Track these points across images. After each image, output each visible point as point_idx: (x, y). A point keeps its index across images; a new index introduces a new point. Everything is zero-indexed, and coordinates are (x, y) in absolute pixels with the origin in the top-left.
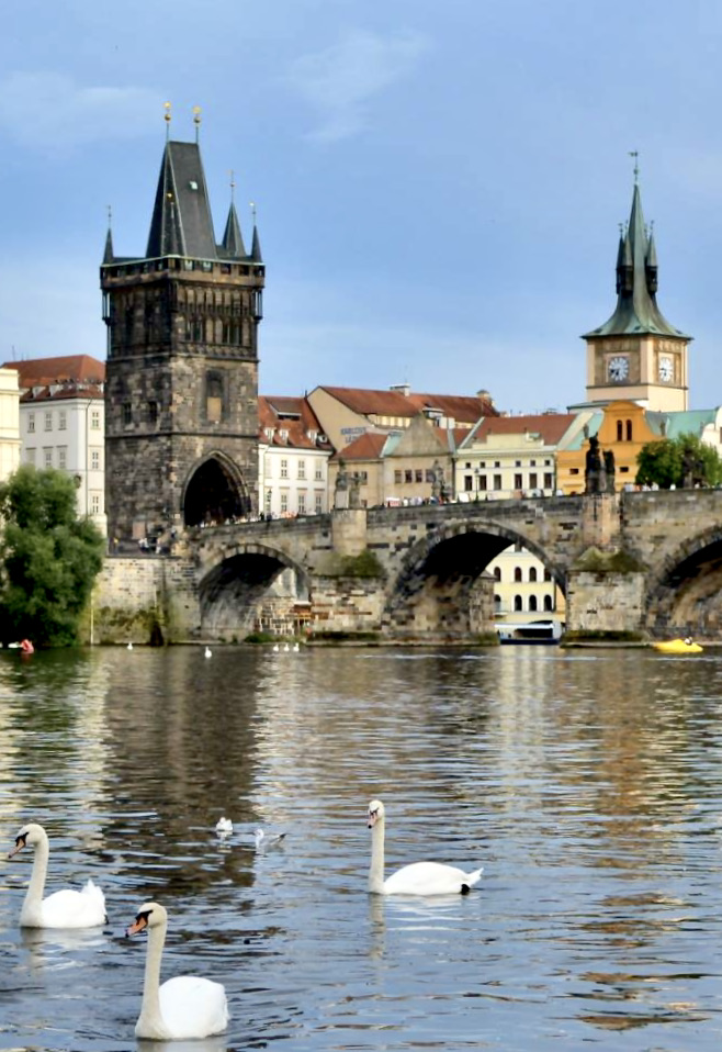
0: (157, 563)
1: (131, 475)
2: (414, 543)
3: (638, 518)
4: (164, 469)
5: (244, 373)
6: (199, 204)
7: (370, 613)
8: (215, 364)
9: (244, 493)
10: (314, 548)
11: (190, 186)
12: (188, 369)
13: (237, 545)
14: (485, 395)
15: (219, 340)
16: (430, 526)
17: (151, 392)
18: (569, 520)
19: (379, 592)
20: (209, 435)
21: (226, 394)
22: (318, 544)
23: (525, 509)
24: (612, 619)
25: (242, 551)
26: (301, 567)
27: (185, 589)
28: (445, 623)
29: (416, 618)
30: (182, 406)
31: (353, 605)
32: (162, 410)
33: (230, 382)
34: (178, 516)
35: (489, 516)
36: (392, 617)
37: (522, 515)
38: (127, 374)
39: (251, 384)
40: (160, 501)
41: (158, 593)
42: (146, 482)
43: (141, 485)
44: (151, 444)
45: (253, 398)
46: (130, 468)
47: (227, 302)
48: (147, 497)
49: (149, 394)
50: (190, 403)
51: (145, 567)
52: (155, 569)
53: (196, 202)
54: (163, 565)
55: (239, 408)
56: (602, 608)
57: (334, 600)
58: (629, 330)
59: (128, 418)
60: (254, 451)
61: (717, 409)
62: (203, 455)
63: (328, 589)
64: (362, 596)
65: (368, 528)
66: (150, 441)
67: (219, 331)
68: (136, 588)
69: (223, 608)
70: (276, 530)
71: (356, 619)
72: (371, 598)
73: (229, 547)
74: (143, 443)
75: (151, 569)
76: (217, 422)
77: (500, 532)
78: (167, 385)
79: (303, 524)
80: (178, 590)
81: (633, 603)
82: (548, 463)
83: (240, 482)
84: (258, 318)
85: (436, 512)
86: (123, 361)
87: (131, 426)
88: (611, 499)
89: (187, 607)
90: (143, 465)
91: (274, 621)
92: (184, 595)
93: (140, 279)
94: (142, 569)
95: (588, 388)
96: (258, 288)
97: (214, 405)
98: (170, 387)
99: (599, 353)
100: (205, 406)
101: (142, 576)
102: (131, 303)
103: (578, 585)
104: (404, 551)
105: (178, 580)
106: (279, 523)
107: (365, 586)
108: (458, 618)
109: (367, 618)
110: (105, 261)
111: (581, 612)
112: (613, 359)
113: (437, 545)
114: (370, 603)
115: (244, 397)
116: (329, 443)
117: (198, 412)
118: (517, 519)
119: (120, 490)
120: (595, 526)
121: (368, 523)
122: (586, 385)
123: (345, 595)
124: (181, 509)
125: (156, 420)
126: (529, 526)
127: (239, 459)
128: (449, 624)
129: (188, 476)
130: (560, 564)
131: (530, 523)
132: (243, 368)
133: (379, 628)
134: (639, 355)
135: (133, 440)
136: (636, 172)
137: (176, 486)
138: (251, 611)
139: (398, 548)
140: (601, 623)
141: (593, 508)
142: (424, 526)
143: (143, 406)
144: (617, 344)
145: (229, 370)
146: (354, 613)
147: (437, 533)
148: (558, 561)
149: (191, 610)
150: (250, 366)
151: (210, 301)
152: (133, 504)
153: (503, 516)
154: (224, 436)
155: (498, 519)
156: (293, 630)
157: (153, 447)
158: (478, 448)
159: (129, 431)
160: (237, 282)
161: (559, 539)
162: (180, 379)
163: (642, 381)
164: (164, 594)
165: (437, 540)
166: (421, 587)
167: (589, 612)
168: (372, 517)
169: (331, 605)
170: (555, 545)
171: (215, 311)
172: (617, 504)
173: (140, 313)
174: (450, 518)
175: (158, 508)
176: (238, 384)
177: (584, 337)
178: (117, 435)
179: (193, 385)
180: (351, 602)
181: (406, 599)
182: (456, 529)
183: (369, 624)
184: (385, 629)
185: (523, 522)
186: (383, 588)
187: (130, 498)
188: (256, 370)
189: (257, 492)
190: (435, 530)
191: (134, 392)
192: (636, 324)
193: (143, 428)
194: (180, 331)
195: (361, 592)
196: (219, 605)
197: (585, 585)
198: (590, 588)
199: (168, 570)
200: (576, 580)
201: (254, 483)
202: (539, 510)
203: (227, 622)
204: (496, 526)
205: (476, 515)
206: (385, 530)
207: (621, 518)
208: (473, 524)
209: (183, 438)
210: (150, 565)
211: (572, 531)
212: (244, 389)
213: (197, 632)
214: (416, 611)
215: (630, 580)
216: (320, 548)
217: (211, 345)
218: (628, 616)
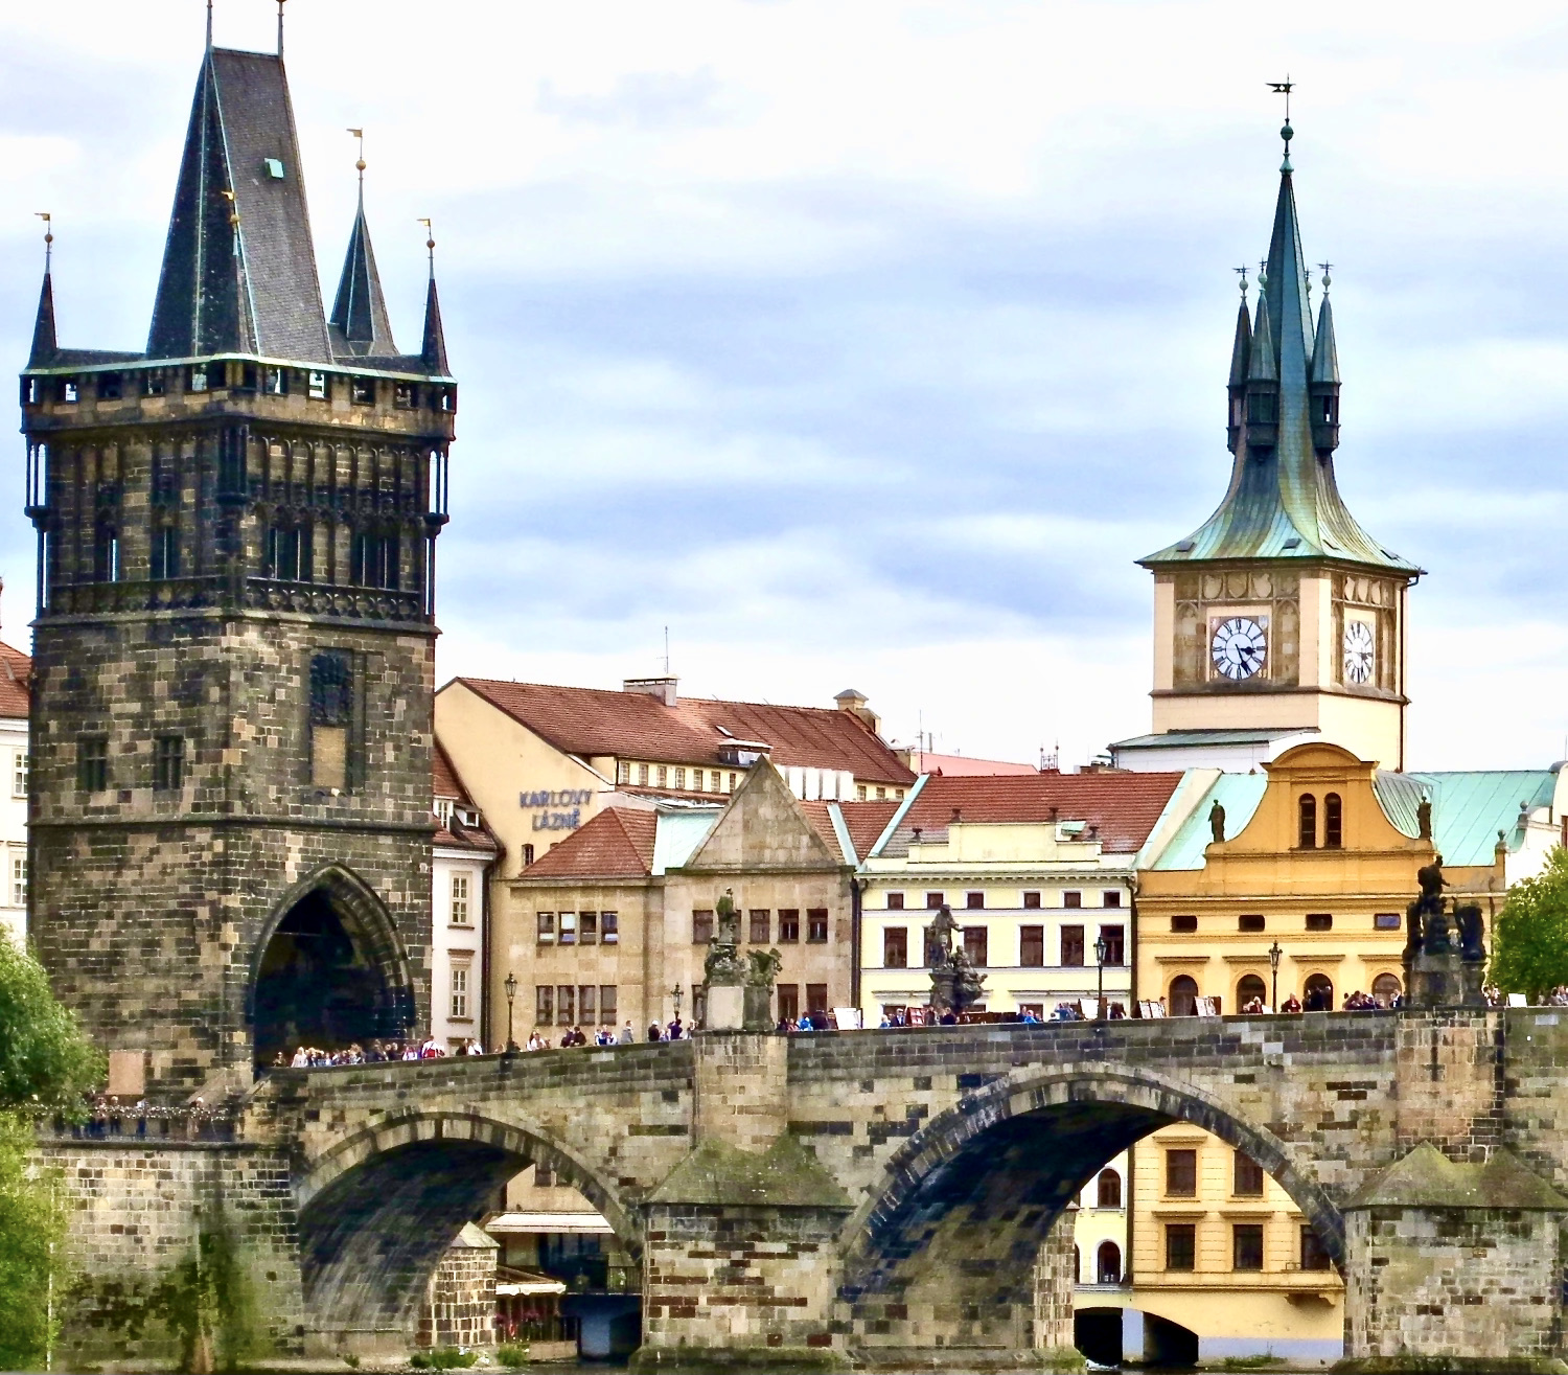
0: (201, 1161)
1: (106, 927)
2: (924, 1123)
3: (1544, 1074)
4: (204, 913)
5: (402, 663)
6: (289, 219)
7: (802, 1302)
8: (332, 639)
9: (398, 978)
10: (636, 1130)
11: (266, 170)
12: (268, 653)
13: (415, 1118)
14: (858, 705)
15: (342, 579)
16: (968, 1081)
17: (167, 710)
18: (1353, 1075)
19: (824, 1247)
20: (316, 827)
21: (357, 718)
22: (647, 1121)
23: (1233, 1045)
24: (1480, 1327)
25: (426, 1131)
26: (601, 1179)
27: (267, 1229)
28: (977, 1329)
29: (910, 1312)
30: (251, 750)
31: (759, 1280)
32: (199, 759)
33: (366, 689)
34: (240, 1037)
35: (1134, 1059)
36: (857, 1312)
37: (1225, 1059)
38: (96, 660)
39: (419, 693)
40: (193, 996)
41: (205, 1240)
42: (151, 946)
43: (135, 951)
44: (165, 846)
45: (424, 730)
46: (104, 906)
47: (363, 479)
48: (151, 985)
49: (160, 715)
50: (273, 741)
51: (174, 1170)
52: (197, 1176)
53: (280, 212)
54: (217, 1165)
55: (390, 756)
56: (1456, 1301)
57: (710, 1267)
58: (1271, 548)
59: (95, 774)
60: (424, 867)
61: (1555, 770)
62: (301, 875)
63: (697, 1237)
64: (782, 1256)
65: (790, 1081)
66: (162, 839)
67: (341, 554)
68: (153, 1227)
69: (348, 1278)
70: (527, 1081)
71: (764, 1316)
72: (806, 1261)
73: (391, 1123)
74: (147, 842)
75: (188, 1176)
76: (336, 792)
77: (1164, 1100)
78: (215, 693)
79: (606, 1067)
80: (252, 1230)
81: (1532, 1289)
82: (1112, 900)
83: (389, 948)
84: (439, 520)
85: (984, 1046)
86: (88, 626)
87: (107, 798)
88: (1475, 1025)
89: (272, 1276)
90: (142, 899)
91: (460, 1312)
92: (265, 1246)
93: (142, 413)
94: (167, 1176)
95: (1157, 695)
96: (440, 441)
97: (330, 747)
98: (225, 701)
99: (1185, 605)
100: (307, 748)
101: (169, 1197)
102: (110, 472)
103: (1396, 1242)
104: (894, 1145)
105: (252, 1206)
106: (536, 1062)
107: (789, 1231)
108: (1006, 1315)
109: (794, 1313)
110: (35, 361)
111: (1402, 1309)
112: (1224, 621)
113: (984, 1130)
114: (803, 1275)
115: (402, 727)
116: (484, 828)
117: (291, 765)
118: (1215, 1068)
119: (72, 962)
120: (1435, 1095)
121: (792, 1067)
122: (1150, 690)
123: (737, 1255)
124: (248, 1020)
125: (177, 784)
126: (1244, 1087)
127: (385, 885)
128: (986, 1329)
129: (264, 931)
130: (1326, 1186)
131: (1249, 1079)
132: (399, 650)
133: (827, 1341)
134: (1296, 612)
135: (113, 835)
136: (1287, 134)
137: (235, 959)
138: (415, 1282)
139: (879, 1134)
140: (1451, 1338)
141: (1427, 1047)
142: (953, 1081)
143: (145, 747)
144: (1237, 585)
145: (365, 655)
146: (762, 1302)
147: (987, 1100)
148: (1323, 1178)
149: (281, 1283)
150: (420, 645)
151: (321, 475)
152: (112, 1001)
153: (1173, 1060)
154: (352, 829)
155: (1158, 1068)
156: (493, 1332)
157: (172, 855)
158: (923, 857)
159: (99, 811)
160: (389, 425)
161: (1328, 1122)
162: (248, 678)
163: (1303, 683)
164: (217, 1242)
165: (988, 1117)
166: (929, 1234)
167: (1422, 1310)
168: (804, 1054)
169: (702, 1280)
170: (1316, 1138)
171: (335, 500)
172: (1491, 1039)
173: (137, 499)
174: (1024, 1064)
175: (184, 1014)
176: (388, 692)
177: (1145, 564)
178: (62, 821)
179: (281, 694)
180: (753, 1272)
181: (890, 1265)
182: (1041, 1087)
183: (799, 1329)
184: (838, 1345)
185: (1228, 1078)
186: (835, 1239)
187: (101, 987)
188: (431, 655)
189: (427, 975)
190: (982, 1091)
191: (115, 708)
192: (1288, 534)
193: (142, 805)
194: (250, 552)
195: (782, 1247)
196: (340, 1271)
197: (1414, 1242)
198: (1423, 1251)
199: (227, 1178)
200: (1392, 1231)
201: (421, 952)
202: (1273, 1048)
203: (354, 1314)
204: (1154, 1085)
205: (1099, 1057)
206: (840, 1090)
207: (1499, 1073)
208: (1088, 1077)
209: (256, 834)
210: (186, 1167)
211: (1362, 1104)
212: (401, 704)
213: (295, 1341)
214: (913, 1294)
215: (1526, 1232)
216: (654, 1130)
217: (323, 591)
218: (1519, 1323)
